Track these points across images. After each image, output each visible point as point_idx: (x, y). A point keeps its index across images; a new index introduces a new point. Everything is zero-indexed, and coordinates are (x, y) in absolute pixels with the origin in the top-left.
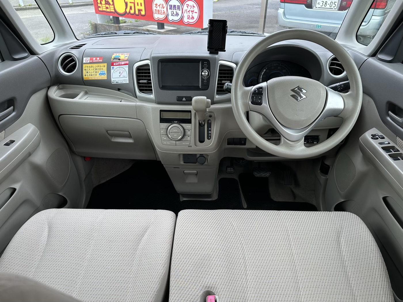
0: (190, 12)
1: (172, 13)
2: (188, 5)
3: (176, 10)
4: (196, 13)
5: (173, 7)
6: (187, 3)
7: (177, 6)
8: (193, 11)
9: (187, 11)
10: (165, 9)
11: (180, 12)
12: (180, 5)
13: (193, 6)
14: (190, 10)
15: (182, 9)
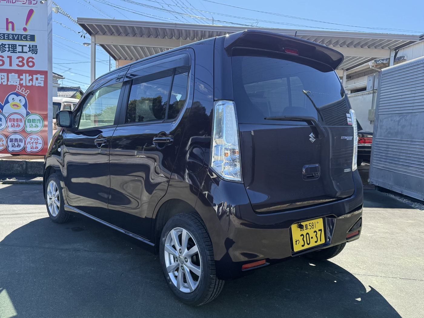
0: (34, 143)
1: (13, 145)
2: (32, 138)
3: (17, 142)
4: (41, 143)
5: (14, 140)
6: (30, 137)
7: (19, 139)
8: (37, 143)
9: (31, 143)
10: (5, 143)
11: (22, 145)
12: (22, 138)
13: (37, 139)
14: (34, 142)
15: (25, 142)
